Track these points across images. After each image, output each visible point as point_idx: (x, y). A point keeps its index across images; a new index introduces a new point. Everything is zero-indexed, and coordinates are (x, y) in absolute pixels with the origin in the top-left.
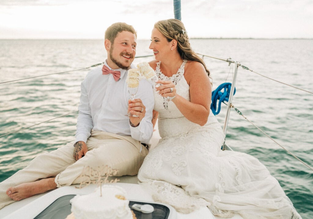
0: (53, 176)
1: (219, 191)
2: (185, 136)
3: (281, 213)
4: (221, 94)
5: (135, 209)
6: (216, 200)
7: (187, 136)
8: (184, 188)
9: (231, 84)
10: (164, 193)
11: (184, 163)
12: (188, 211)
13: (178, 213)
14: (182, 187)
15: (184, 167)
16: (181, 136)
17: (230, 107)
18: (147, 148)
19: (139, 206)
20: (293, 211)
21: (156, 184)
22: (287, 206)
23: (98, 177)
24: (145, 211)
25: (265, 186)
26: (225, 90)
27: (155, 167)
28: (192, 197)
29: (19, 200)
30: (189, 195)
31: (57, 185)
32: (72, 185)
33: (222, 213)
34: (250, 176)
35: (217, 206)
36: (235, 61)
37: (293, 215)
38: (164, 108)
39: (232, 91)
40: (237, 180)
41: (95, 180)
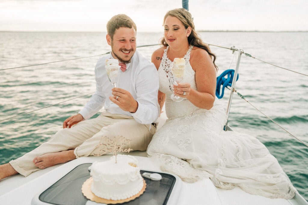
0: (73, 149)
1: (221, 165)
2: (190, 116)
3: (278, 187)
4: (225, 80)
5: (145, 176)
6: (217, 173)
7: (191, 116)
8: (189, 162)
9: (234, 71)
10: (170, 165)
11: (189, 140)
12: (192, 180)
13: (183, 183)
14: (187, 161)
15: (189, 144)
16: (187, 116)
17: (233, 91)
18: (155, 126)
19: (149, 174)
20: (290, 186)
21: (163, 157)
22: (285, 181)
23: (113, 146)
24: (154, 179)
25: (264, 163)
26: (228, 76)
27: (163, 143)
28: (196, 169)
29: (43, 168)
30: (194, 168)
31: (76, 157)
32: (89, 156)
33: (223, 185)
34: (250, 153)
35: (218, 179)
36: (239, 49)
37: (290, 189)
38: (170, 91)
39: (235, 77)
40: (238, 156)
41: (111, 149)
